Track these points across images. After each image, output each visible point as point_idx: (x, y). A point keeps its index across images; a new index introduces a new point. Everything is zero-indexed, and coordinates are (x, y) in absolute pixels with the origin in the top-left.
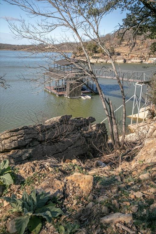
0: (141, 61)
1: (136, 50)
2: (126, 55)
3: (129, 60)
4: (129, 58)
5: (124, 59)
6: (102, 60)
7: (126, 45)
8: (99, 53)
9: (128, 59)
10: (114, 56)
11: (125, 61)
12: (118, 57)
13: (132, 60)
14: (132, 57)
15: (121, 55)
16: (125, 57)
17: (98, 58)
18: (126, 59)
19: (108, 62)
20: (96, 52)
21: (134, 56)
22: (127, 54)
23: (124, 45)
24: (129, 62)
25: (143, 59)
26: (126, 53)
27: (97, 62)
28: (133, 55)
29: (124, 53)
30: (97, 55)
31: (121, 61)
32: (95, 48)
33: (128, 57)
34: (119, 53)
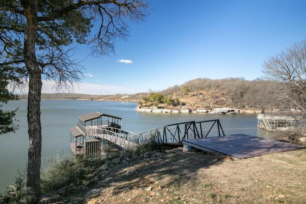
0: (206, 111)
1: (202, 101)
2: (191, 105)
3: (195, 110)
4: (195, 108)
5: (190, 110)
6: (167, 110)
7: (192, 96)
8: (164, 103)
9: (193, 109)
10: (180, 106)
11: (190, 111)
12: (183, 107)
13: (198, 110)
14: (198, 107)
15: (186, 105)
16: (190, 107)
17: (163, 108)
18: (192, 109)
19: (173, 112)
20: (162, 102)
21: (199, 107)
22: (193, 104)
23: (191, 95)
24: (195, 112)
25: (209, 109)
26: (191, 104)
27: (162, 112)
28: (199, 105)
29: (189, 103)
30: (162, 106)
31: (187, 111)
32: (160, 99)
33: (193, 107)
34: (184, 103)
